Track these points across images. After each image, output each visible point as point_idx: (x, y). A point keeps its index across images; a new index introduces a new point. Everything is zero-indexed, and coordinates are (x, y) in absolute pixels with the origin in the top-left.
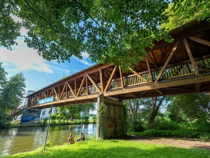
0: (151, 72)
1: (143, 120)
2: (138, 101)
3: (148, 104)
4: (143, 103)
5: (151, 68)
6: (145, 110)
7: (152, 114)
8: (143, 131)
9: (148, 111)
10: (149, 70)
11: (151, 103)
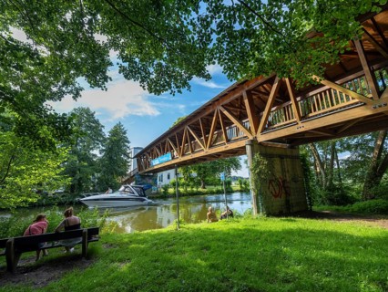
0: (372, 72)
1: (350, 181)
2: (334, 145)
3: (362, 149)
4: (349, 148)
5: (370, 64)
6: (353, 162)
7: (374, 169)
8: (352, 203)
9: (363, 163)
10: (366, 68)
11: (371, 144)
